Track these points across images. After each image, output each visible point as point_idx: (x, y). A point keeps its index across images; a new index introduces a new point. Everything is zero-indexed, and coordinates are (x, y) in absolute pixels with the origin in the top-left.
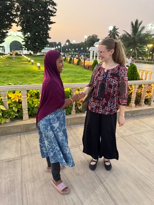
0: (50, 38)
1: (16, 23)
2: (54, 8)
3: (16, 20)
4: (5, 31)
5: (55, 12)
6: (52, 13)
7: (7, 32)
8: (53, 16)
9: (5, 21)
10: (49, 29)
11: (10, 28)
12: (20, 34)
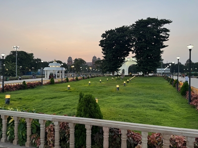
0: (162, 60)
1: (132, 51)
4: (123, 58)
5: (168, 37)
6: (165, 39)
9: (124, 51)
11: (128, 56)
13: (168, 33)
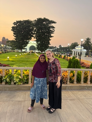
0: (50, 44)
1: (34, 37)
2: (53, 29)
3: (34, 36)
4: (28, 41)
5: (54, 31)
6: (52, 32)
7: (29, 41)
8: (52, 33)
9: (29, 36)
10: (50, 40)
11: (31, 39)
12: (35, 42)
13: (54, 29)
